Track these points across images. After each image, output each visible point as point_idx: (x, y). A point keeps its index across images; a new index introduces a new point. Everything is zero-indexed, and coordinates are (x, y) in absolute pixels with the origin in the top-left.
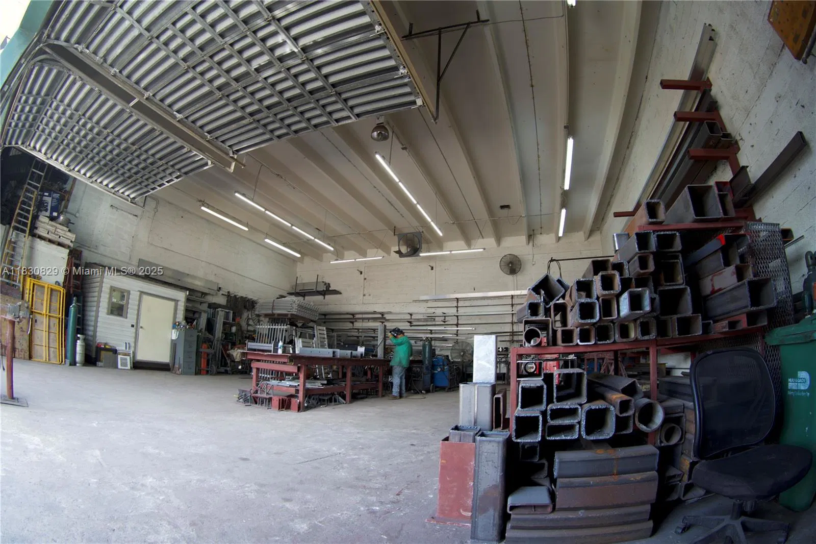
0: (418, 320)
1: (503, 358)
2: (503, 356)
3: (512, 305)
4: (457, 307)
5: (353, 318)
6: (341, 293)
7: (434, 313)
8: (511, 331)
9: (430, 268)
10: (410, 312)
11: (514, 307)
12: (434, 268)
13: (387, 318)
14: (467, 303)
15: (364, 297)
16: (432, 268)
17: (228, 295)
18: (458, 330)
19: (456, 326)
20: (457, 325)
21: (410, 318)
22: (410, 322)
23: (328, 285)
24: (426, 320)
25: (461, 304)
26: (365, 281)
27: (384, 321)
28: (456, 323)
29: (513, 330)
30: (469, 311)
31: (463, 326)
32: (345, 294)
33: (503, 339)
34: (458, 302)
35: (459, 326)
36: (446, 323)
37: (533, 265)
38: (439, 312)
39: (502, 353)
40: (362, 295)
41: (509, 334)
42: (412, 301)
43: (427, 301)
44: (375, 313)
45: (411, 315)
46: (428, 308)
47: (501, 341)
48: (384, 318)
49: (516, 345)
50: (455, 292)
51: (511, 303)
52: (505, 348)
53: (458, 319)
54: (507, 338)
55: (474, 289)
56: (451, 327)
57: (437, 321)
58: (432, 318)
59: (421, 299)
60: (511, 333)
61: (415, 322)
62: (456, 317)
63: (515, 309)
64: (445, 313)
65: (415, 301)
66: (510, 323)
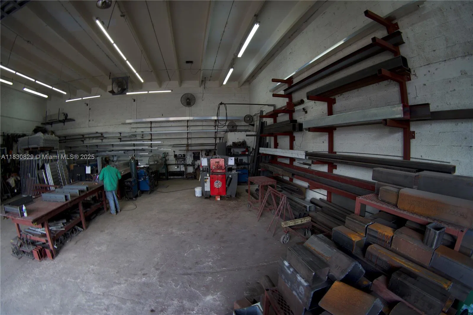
0: (125, 137)
1: (182, 161)
3: (188, 126)
4: (151, 128)
5: (83, 138)
6: (74, 120)
7: (135, 132)
8: (187, 143)
9: (133, 101)
10: (120, 131)
11: (189, 128)
12: (136, 100)
13: (105, 136)
14: (158, 125)
15: (90, 122)
16: (134, 101)
18: (151, 143)
19: (150, 141)
21: (120, 135)
22: (120, 139)
23: (66, 115)
24: (130, 137)
25: (153, 125)
26: (90, 110)
28: (150, 138)
29: (188, 143)
30: (159, 130)
31: (155, 140)
32: (77, 121)
33: (182, 148)
34: (151, 124)
35: (152, 140)
36: (144, 138)
37: (203, 100)
38: (139, 131)
39: (181, 158)
40: (88, 121)
41: (185, 145)
42: (121, 124)
43: (130, 124)
44: (97, 133)
45: (120, 133)
46: (131, 128)
47: (180, 150)
48: (103, 137)
49: (190, 153)
50: (149, 117)
51: (187, 125)
52: (183, 155)
53: (151, 136)
54: (185, 148)
55: (162, 115)
56: (147, 141)
57: (138, 137)
58: (135, 135)
59: (126, 122)
60: (187, 145)
61: (123, 138)
62: (150, 134)
63: (191, 129)
64: (143, 132)
65: (123, 124)
66: (186, 138)
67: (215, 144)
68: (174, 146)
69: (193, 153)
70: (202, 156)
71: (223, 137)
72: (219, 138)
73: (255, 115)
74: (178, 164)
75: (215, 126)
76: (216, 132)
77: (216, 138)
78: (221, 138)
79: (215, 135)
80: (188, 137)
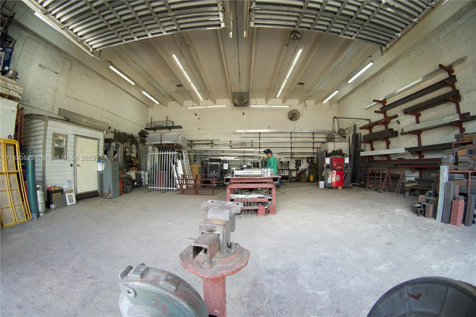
0: (236, 145)
1: (286, 167)
2: (286, 166)
3: (291, 138)
4: (260, 137)
5: (192, 144)
6: (182, 128)
7: (245, 140)
8: (291, 152)
9: (242, 114)
10: (230, 140)
13: (215, 144)
14: (265, 135)
15: (199, 130)
16: (244, 114)
17: (115, 132)
18: (260, 151)
19: (259, 148)
22: (231, 146)
23: (173, 123)
24: (240, 144)
25: (262, 136)
26: (199, 120)
27: (214, 145)
28: (258, 146)
29: (291, 151)
30: (266, 140)
31: (262, 148)
32: (185, 128)
33: (286, 156)
34: (260, 134)
36: (253, 147)
37: (302, 116)
38: (249, 140)
39: (285, 164)
40: (197, 129)
41: (289, 154)
42: (231, 133)
43: (241, 133)
44: (208, 140)
46: (241, 137)
47: (285, 158)
48: (213, 144)
49: (294, 160)
50: (258, 129)
51: (290, 136)
52: (288, 161)
54: (290, 156)
55: (269, 127)
56: (256, 149)
57: (247, 145)
58: (244, 143)
59: (237, 132)
60: (291, 154)
61: (233, 146)
62: (259, 143)
63: (293, 140)
64: (252, 141)
65: (233, 133)
66: (290, 147)
67: (313, 153)
68: (280, 154)
69: (296, 160)
70: (303, 163)
71: (320, 147)
72: (316, 148)
73: (347, 129)
74: (283, 170)
75: (313, 138)
76: (314, 143)
77: (313, 148)
78: (318, 148)
79: (313, 146)
80: (292, 147)
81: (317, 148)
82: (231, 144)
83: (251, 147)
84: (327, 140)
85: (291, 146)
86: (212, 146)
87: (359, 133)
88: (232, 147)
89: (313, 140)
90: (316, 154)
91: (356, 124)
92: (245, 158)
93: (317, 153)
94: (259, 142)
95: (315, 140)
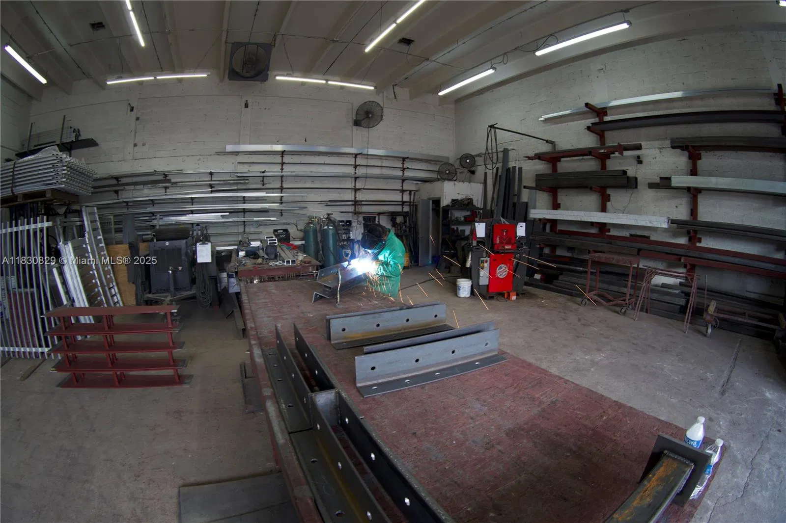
0: (223, 182)
3: (355, 166)
4: (283, 164)
5: (118, 185)
6: (96, 144)
7: (247, 171)
8: (353, 199)
9: (244, 104)
10: (210, 170)
11: (357, 169)
12: (249, 105)
13: (173, 180)
14: (296, 159)
15: (136, 148)
16: (246, 106)
18: (282, 197)
19: (279, 191)
20: (282, 189)
21: (209, 179)
22: (211, 186)
23: (77, 132)
24: (236, 183)
25: (287, 159)
26: (137, 122)
28: (279, 185)
29: (355, 198)
30: (297, 170)
31: (288, 190)
32: (103, 145)
33: (343, 209)
34: (282, 157)
35: (284, 191)
36: (263, 187)
38: (256, 170)
39: (342, 228)
40: (132, 146)
41: (350, 203)
42: (213, 153)
43: (237, 153)
44: (155, 173)
45: (211, 174)
46: (238, 163)
47: (342, 212)
48: (169, 181)
49: (361, 218)
51: (354, 164)
52: (347, 221)
53: (282, 181)
54: (351, 209)
55: (306, 141)
56: (273, 193)
57: (253, 183)
58: (245, 178)
59: (227, 151)
60: (353, 203)
61: (219, 184)
62: (280, 177)
63: (361, 171)
64: (263, 172)
65: (218, 153)
66: (352, 189)
67: (401, 203)
68: (330, 203)
69: (364, 218)
71: (417, 191)
72: (408, 192)
75: (403, 169)
76: (403, 181)
77: (403, 191)
78: (413, 192)
79: (402, 186)
80: (357, 187)
81: (410, 191)
82: (211, 180)
83: (260, 186)
84: (439, 177)
85: (355, 186)
86: (166, 188)
87: (514, 168)
88: (213, 189)
89: (403, 174)
90: (408, 204)
91: (510, 148)
92: (247, 214)
93: (410, 202)
94: (280, 174)
95: (408, 174)
